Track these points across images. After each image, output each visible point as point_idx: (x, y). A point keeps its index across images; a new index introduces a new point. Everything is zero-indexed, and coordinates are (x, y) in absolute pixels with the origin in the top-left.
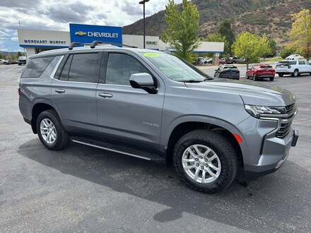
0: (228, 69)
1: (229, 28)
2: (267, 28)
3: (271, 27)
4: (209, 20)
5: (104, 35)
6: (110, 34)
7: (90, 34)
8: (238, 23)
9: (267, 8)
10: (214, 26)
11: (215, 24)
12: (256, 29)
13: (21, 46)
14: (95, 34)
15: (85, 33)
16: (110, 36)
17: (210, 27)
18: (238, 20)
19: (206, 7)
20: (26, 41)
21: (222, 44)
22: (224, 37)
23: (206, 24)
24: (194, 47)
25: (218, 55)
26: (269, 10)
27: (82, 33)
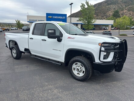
6: (62, 17)
7: (54, 17)
8: (125, 11)
13: (28, 22)
14: (56, 17)
15: (52, 17)
17: (112, 13)
18: (126, 10)
19: (110, 4)
20: (30, 20)
21: (113, 21)
23: (110, 12)
25: (110, 26)
27: (51, 17)
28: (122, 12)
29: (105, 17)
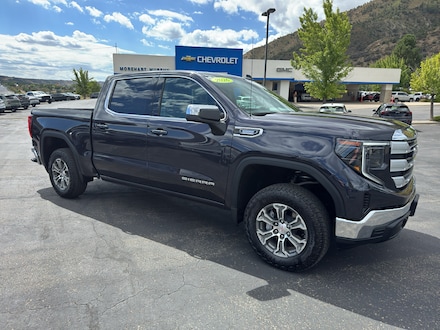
0: (393, 109)
4: (384, 35)
5: (218, 60)
6: (226, 59)
7: (200, 59)
8: (432, 39)
10: (392, 44)
11: (394, 42)
14: (207, 60)
15: (194, 58)
16: (226, 61)
17: (385, 46)
18: (433, 35)
20: (121, 69)
21: (398, 72)
23: (378, 42)
24: (340, 75)
27: (189, 58)
28: (421, 41)
29: (362, 60)
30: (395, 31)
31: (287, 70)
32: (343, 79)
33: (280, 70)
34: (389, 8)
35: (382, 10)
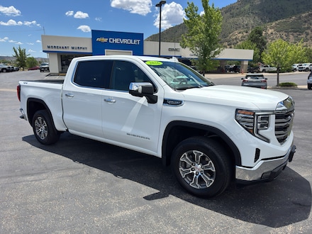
1: (261, 35)
2: (304, 36)
3: (307, 34)
4: (240, 27)
5: (125, 41)
8: (270, 31)
9: (304, 15)
10: (245, 34)
11: (247, 32)
12: (291, 37)
13: (44, 51)
18: (271, 28)
20: (49, 47)
22: (255, 45)
25: (246, 63)
26: (306, 17)
29: (226, 44)
30: (246, 25)
31: (176, 50)
32: (217, 56)
33: (171, 50)
34: (242, 9)
35: (238, 11)
